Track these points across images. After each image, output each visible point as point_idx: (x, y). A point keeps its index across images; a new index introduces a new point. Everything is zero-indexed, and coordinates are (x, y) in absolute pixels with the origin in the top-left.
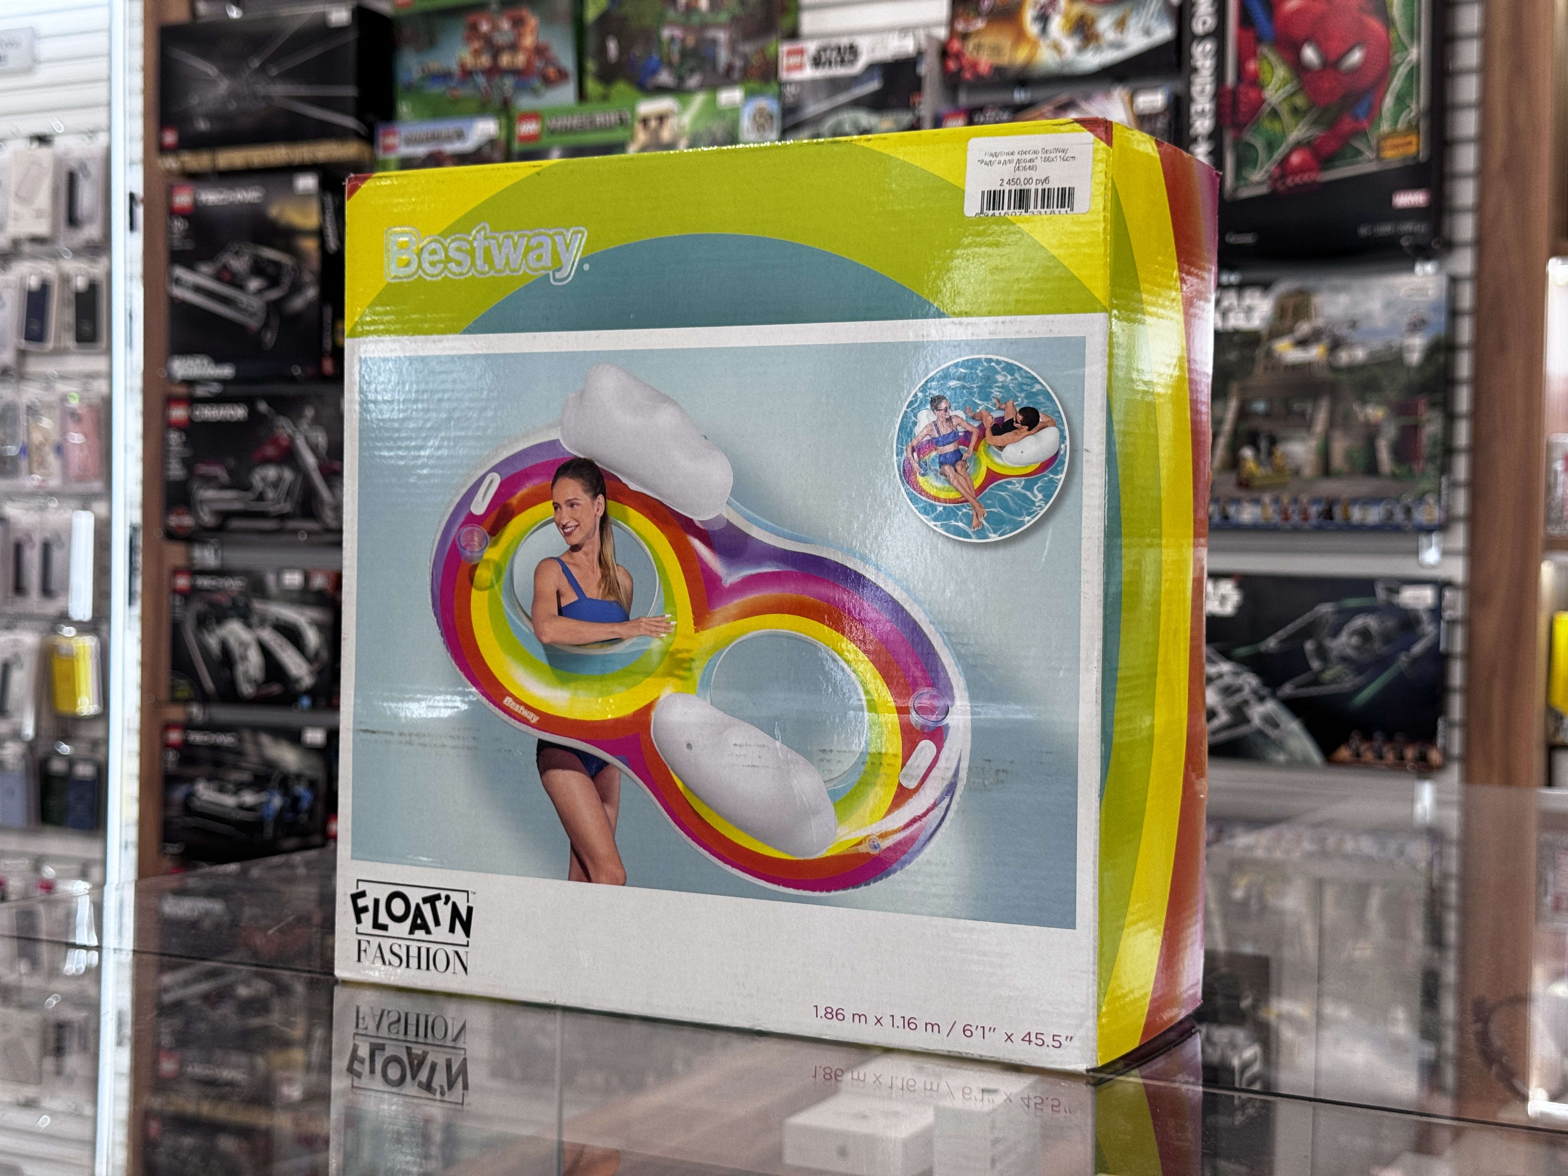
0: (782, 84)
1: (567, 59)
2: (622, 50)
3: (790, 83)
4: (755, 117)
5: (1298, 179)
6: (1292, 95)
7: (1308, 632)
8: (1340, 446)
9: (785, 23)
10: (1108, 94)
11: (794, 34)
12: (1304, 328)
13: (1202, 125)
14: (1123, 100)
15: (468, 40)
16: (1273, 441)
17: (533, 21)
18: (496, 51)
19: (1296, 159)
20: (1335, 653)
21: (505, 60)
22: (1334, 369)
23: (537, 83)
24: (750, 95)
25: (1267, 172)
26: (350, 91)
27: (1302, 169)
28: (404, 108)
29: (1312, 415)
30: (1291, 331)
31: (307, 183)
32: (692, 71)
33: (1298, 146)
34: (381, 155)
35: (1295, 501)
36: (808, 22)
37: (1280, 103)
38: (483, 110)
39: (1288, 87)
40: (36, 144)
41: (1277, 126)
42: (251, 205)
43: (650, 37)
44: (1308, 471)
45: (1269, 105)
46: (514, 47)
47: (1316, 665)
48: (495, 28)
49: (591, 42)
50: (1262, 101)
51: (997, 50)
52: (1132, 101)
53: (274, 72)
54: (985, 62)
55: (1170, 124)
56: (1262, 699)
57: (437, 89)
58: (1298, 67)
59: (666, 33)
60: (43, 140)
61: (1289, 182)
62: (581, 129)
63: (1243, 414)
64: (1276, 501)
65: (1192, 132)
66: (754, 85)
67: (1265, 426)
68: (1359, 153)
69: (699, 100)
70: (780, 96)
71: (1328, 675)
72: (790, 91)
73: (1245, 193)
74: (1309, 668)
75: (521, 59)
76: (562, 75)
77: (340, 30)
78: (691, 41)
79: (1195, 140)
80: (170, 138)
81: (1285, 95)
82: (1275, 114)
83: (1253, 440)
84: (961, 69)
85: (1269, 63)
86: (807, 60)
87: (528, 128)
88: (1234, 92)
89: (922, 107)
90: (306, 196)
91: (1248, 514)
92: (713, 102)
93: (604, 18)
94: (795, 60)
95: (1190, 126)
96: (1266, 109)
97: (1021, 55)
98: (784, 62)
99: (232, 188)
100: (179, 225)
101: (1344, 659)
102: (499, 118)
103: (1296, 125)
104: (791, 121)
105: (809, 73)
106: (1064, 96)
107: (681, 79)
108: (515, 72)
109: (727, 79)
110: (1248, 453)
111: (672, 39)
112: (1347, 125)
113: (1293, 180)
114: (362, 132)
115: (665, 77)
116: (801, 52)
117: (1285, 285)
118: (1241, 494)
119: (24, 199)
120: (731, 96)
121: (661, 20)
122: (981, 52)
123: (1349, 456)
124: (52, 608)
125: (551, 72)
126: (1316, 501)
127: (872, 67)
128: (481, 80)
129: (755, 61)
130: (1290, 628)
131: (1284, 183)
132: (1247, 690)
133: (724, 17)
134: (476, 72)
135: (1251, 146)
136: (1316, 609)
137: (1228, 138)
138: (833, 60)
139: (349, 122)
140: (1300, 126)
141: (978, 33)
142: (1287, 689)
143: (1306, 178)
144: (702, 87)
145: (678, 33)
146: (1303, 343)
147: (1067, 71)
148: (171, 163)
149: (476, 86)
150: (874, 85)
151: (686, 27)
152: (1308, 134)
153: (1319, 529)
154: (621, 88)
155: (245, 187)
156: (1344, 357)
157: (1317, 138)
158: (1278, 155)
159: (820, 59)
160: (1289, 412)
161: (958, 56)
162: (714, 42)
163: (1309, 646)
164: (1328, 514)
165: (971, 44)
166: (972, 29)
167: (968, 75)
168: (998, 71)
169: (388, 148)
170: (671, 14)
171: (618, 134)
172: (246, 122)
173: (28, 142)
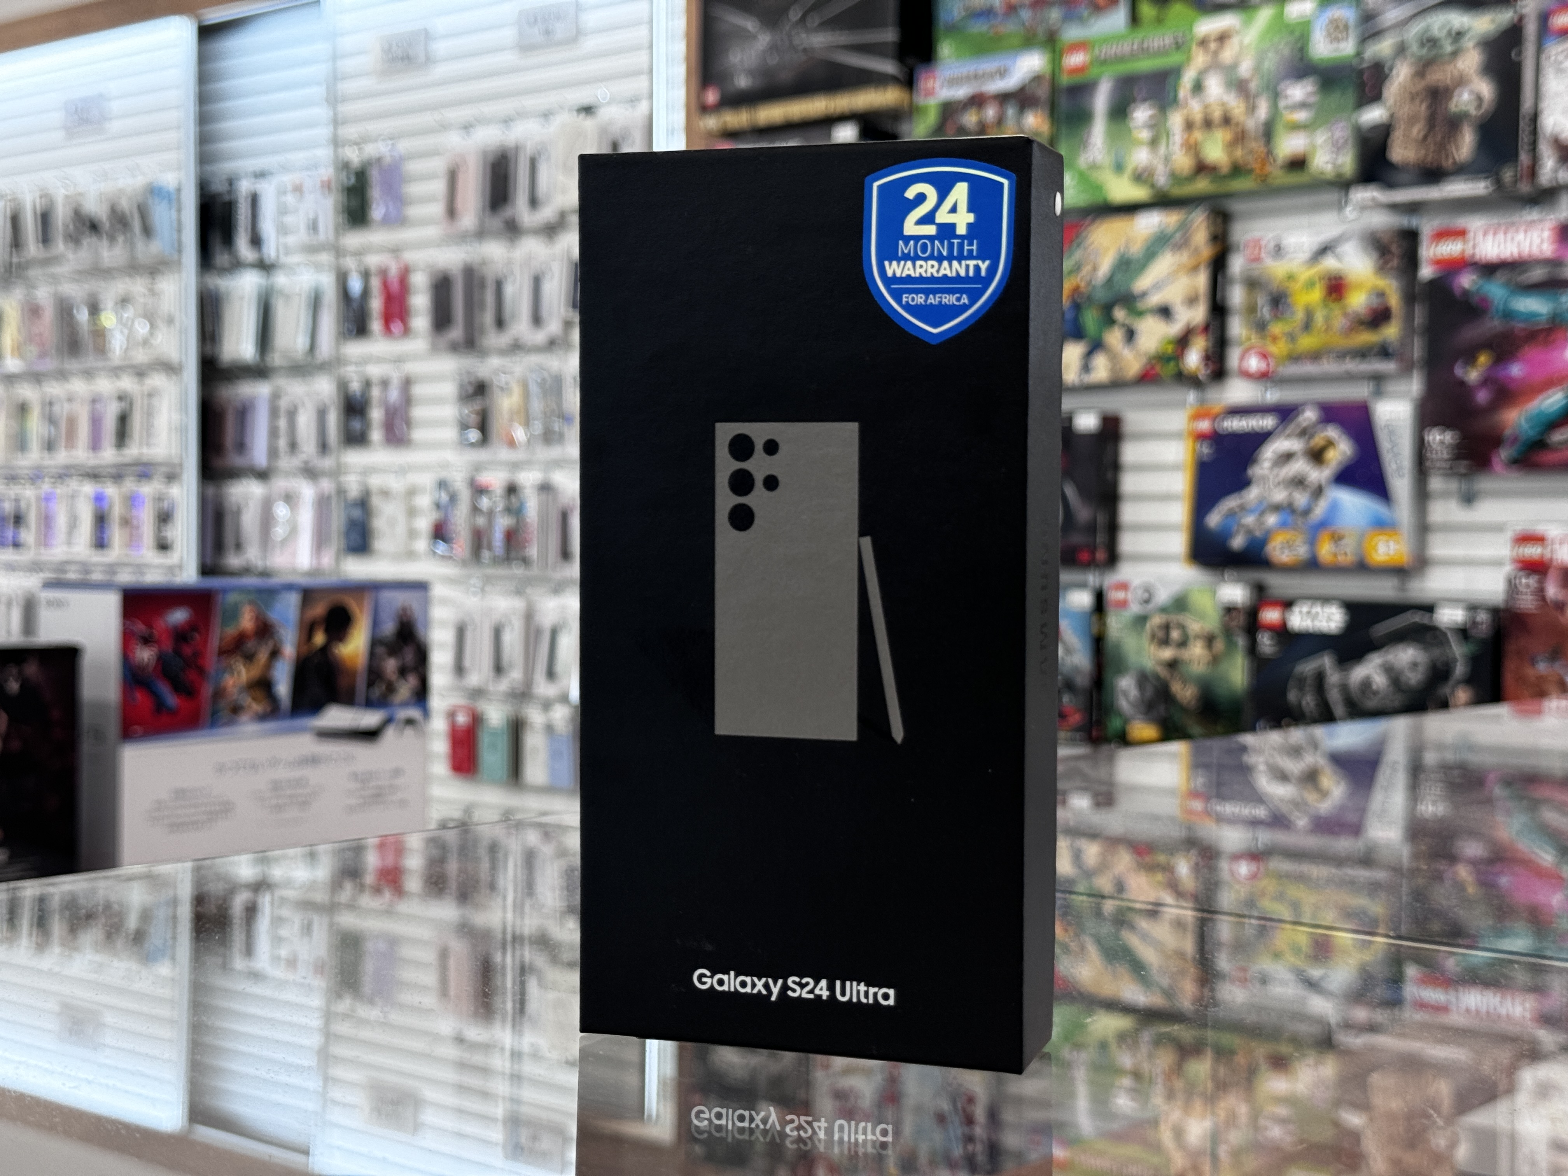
4: (1329, 29)
23: (1085, 11)
26: (890, 35)
28: (945, 49)
31: (846, 131)
34: (921, 100)
38: (1028, 42)
40: (582, 115)
53: (815, 20)
57: (978, 28)
60: (588, 110)
62: (1133, 56)
69: (1265, 15)
70: (1359, 3)
80: (712, 96)
87: (1076, 59)
89: (1525, 2)
92: (1280, 15)
102: (1046, 51)
104: (1370, 29)
108: (1063, 3)
114: (901, 78)
119: (570, 169)
120: (1301, 8)
128: (1026, 15)
134: (1022, 6)
139: (888, 67)
148: (712, 122)
149: (1022, 22)
154: (1178, 10)
169: (930, 93)
171: (1173, 59)
172: (786, 76)
173: (575, 113)
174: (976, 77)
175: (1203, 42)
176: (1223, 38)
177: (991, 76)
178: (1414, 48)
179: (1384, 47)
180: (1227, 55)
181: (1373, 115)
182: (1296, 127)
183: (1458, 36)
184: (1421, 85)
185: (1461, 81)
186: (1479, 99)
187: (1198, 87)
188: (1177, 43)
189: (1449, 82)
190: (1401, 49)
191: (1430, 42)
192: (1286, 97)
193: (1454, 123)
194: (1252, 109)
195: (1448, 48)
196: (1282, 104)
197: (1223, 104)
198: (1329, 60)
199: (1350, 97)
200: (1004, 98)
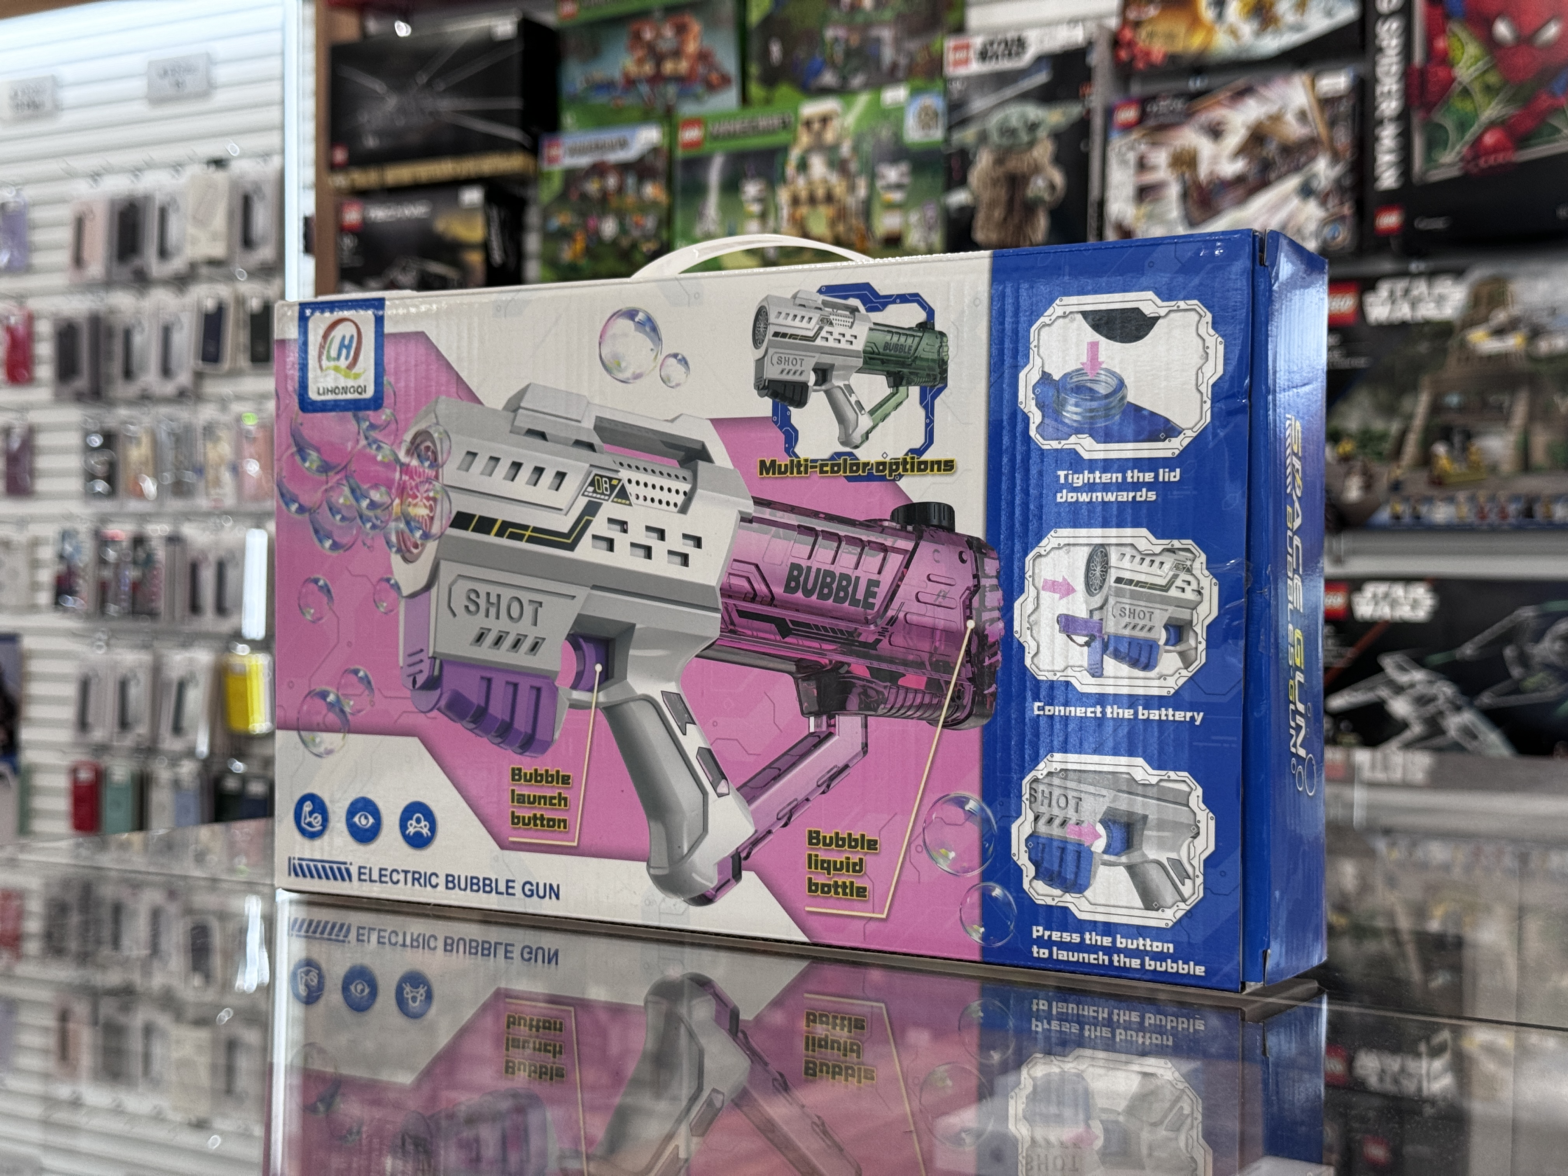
0: (947, 81)
1: (728, 62)
2: (786, 52)
3: (956, 79)
4: (920, 117)
5: (1492, 160)
6: (1485, 72)
7: (1508, 637)
8: (1541, 440)
9: (951, 18)
10: (1287, 78)
11: (960, 29)
12: (1501, 317)
13: (1389, 106)
14: (1304, 85)
15: (632, 48)
16: (1469, 436)
17: (696, 27)
18: (659, 58)
19: (1489, 139)
20: (1538, 659)
21: (669, 67)
22: (1533, 358)
23: (699, 89)
24: (915, 93)
25: (1459, 153)
26: (514, 103)
27: (1495, 149)
28: (569, 119)
29: (1511, 406)
30: (1485, 320)
31: (472, 196)
32: (856, 70)
33: (1492, 125)
34: (546, 167)
35: (1493, 498)
36: (976, 17)
37: (1472, 81)
38: (646, 117)
39: (1480, 63)
40: (212, 168)
41: (1468, 106)
42: (418, 220)
43: (814, 38)
44: (1507, 466)
45: (1460, 83)
46: (677, 54)
47: (1516, 672)
48: (659, 35)
49: (755, 46)
50: (1453, 80)
51: (1170, 37)
52: (1313, 85)
53: (441, 86)
54: (1158, 49)
55: (1354, 107)
56: (1458, 709)
57: (601, 99)
58: (1491, 43)
59: (830, 33)
60: (219, 163)
61: (1482, 162)
62: (744, 134)
63: (1436, 408)
64: (1472, 499)
65: (1377, 113)
66: (919, 82)
67: (1459, 420)
68: (1557, 130)
69: (863, 100)
70: (946, 93)
71: (1531, 682)
72: (957, 87)
73: (1437, 175)
74: (1508, 676)
75: (684, 66)
76: (725, 80)
77: (505, 43)
78: (855, 40)
79: (1381, 122)
80: (340, 156)
81: (1477, 73)
82: (1466, 92)
83: (1446, 434)
84: (1133, 58)
85: (1459, 40)
86: (972, 54)
87: (691, 134)
88: (1423, 73)
89: (1093, 98)
90: (471, 210)
91: (1441, 513)
92: (877, 102)
93: (767, 21)
94: (961, 55)
95: (1375, 108)
96: (1456, 88)
97: (1196, 42)
98: (950, 57)
99: (399, 203)
100: (348, 242)
101: (1548, 666)
102: (663, 126)
103: (1490, 103)
104: (956, 117)
105: (975, 67)
106: (1241, 82)
107: (844, 80)
108: (679, 79)
109: (892, 77)
110: (1441, 449)
111: (836, 40)
112: (1544, 101)
113: (1486, 162)
114: (526, 145)
115: (828, 78)
116: (967, 47)
117: (1480, 272)
118: (1435, 492)
119: (201, 221)
120: (895, 95)
121: (825, 21)
122: (1155, 40)
123: (1550, 450)
124: (225, 626)
125: (714, 77)
126: (1516, 498)
127: (1041, 60)
128: (644, 89)
129: (921, 58)
130: (1487, 635)
131: (1477, 165)
132: (1441, 701)
133: (888, 15)
134: (640, 81)
135: (1441, 127)
136: (1516, 613)
137: (1416, 119)
138: (1000, 53)
139: (514, 134)
140: (1493, 104)
141: (1151, 21)
142: (1486, 699)
143: (1501, 158)
144: (866, 86)
145: (841, 33)
146: (1500, 332)
147: (1244, 56)
148: (340, 181)
149: (640, 96)
150: (1042, 78)
151: (851, 26)
152: (1504, 111)
153: (1518, 529)
154: (784, 91)
155: (412, 202)
156: (1544, 346)
157: (1513, 116)
158: (1469, 136)
159: (986, 53)
160: (1485, 405)
161: (1131, 44)
162: (878, 41)
163: (1509, 652)
164: (1528, 513)
165: (1143, 33)
166: (1144, 17)
167: (1141, 65)
168: (1173, 59)
169: (553, 160)
170: (835, 14)
171: (781, 138)
172: (414, 139)
173: (205, 166)
174: (599, 147)
175: (808, 124)
176: (825, 120)
177: (612, 147)
178: (995, 137)
179: (967, 135)
180: (829, 136)
181: (959, 198)
182: (891, 206)
183: (1033, 127)
184: (1000, 171)
185: (1037, 169)
186: (1052, 187)
187: (803, 166)
188: (784, 122)
189: (1026, 169)
190: (983, 138)
191: (1008, 132)
192: (883, 177)
193: (1030, 208)
194: (852, 188)
195: (1025, 139)
196: (880, 184)
197: (825, 181)
198: (919, 144)
199: (940, 181)
200: (624, 168)
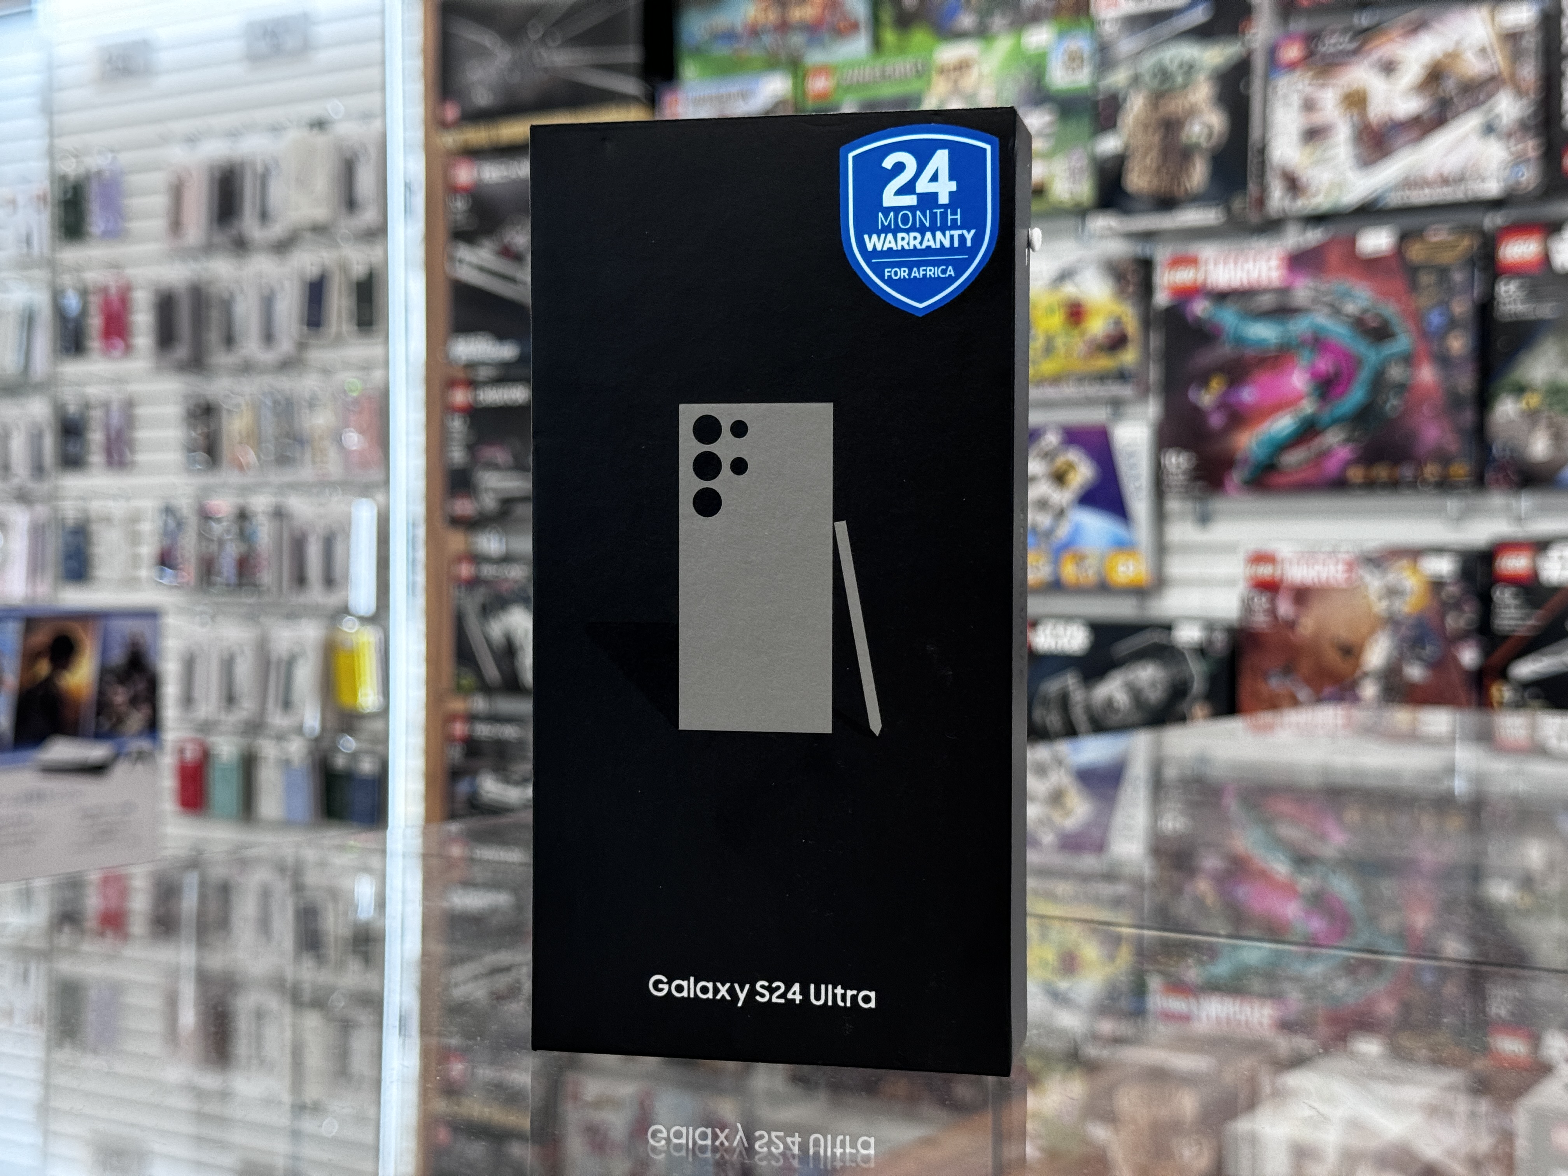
0: (1093, 24)
1: (859, 9)
3: (1106, 20)
4: (1067, 60)
10: (1464, 12)
14: (1483, 19)
18: (785, 6)
21: (794, 14)
23: (827, 36)
24: (1061, 34)
26: (632, 54)
28: (689, 70)
32: (997, 11)
38: (772, 65)
40: (314, 130)
52: (1493, 19)
53: (558, 38)
55: (1541, 40)
57: (722, 51)
60: (320, 125)
62: (877, 82)
65: (1563, 47)
66: (1066, 21)
69: (1003, 45)
70: (1094, 36)
72: (1107, 28)
75: (810, 13)
76: (854, 27)
80: (451, 113)
87: (821, 84)
89: (1254, 36)
92: (1019, 45)
95: (1561, 42)
99: (513, 163)
100: (460, 204)
102: (789, 74)
104: (1104, 60)
105: (1126, 7)
107: (983, 22)
108: (806, 27)
109: (1034, 17)
114: (645, 97)
115: (966, 21)
119: (303, 185)
120: (1038, 37)
124: (333, 600)
125: (842, 23)
128: (769, 38)
134: (764, 30)
139: (630, 86)
148: (450, 140)
149: (765, 46)
150: (1200, 16)
154: (919, 35)
171: (913, 87)
172: (528, 95)
173: (307, 128)
174: (719, 99)
175: (944, 70)
176: (962, 66)
177: (735, 98)
178: (1148, 79)
179: (1118, 79)
180: (967, 83)
181: (1109, 144)
183: (1189, 69)
184: (1155, 116)
185: (1192, 112)
186: (1210, 130)
188: (917, 70)
189: (1180, 113)
190: (1136, 80)
191: (1163, 74)
193: (1186, 154)
195: (1180, 80)
198: (1067, 90)
199: (1086, 125)
